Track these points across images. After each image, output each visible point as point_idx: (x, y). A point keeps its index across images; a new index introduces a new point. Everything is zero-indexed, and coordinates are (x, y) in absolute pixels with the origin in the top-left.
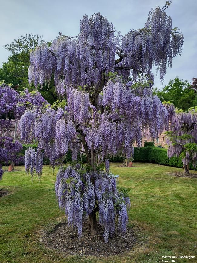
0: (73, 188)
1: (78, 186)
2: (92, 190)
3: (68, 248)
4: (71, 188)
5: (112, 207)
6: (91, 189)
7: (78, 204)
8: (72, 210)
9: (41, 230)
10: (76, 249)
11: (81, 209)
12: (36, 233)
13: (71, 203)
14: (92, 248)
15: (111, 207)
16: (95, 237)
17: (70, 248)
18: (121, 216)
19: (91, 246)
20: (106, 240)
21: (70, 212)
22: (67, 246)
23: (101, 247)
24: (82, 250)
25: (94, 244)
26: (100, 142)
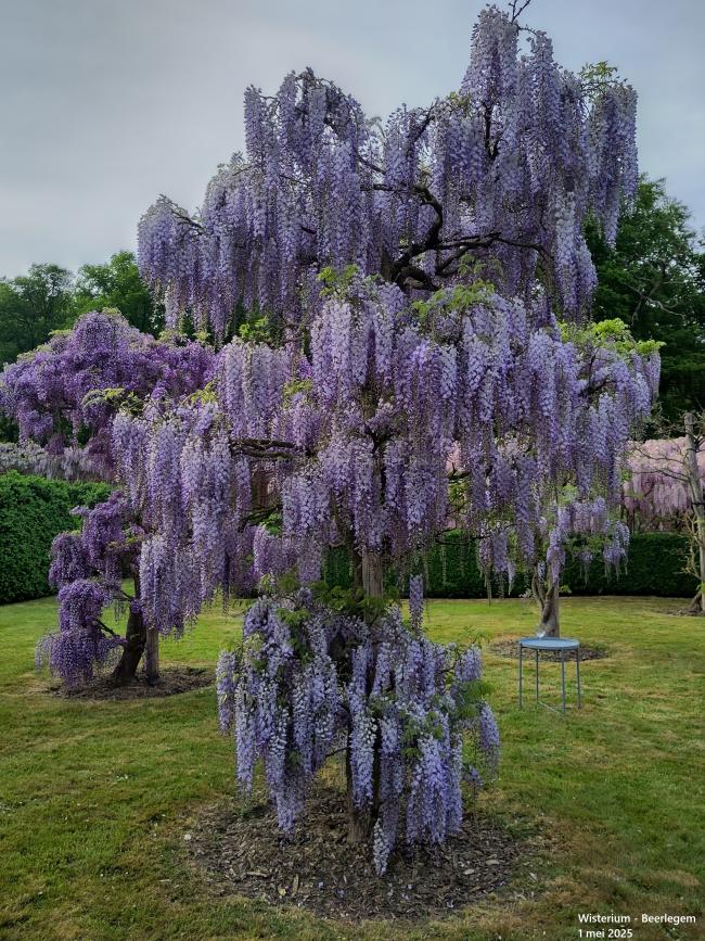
0: (255, 669)
1: (275, 662)
2: (325, 681)
3: (252, 873)
4: (250, 670)
5: (390, 746)
6: (321, 678)
7: (266, 726)
8: (248, 742)
9: (210, 808)
10: (273, 879)
11: (279, 744)
13: (245, 720)
14: (321, 884)
15: (387, 747)
17: (258, 874)
18: (420, 782)
19: (322, 877)
21: (242, 752)
22: (252, 865)
23: (356, 884)
24: (291, 887)
25: (336, 873)
26: (320, 512)
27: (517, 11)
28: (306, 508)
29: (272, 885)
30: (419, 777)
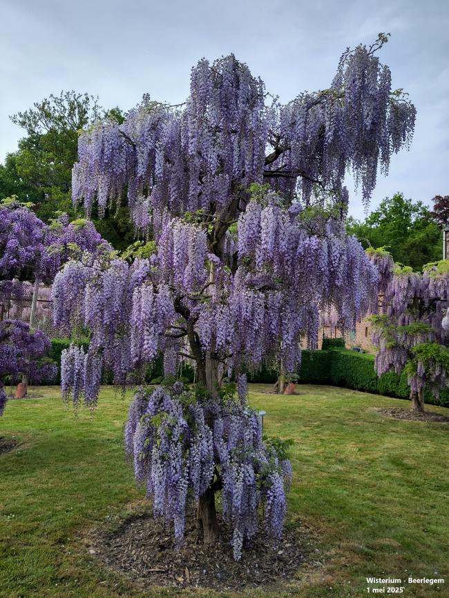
0: (166, 436)
1: (177, 431)
2: (208, 442)
3: (152, 570)
4: (162, 437)
5: (251, 480)
6: (205, 439)
7: (176, 473)
8: (163, 484)
9: (92, 530)
10: (170, 572)
11: (184, 483)
12: (82, 536)
13: (161, 469)
14: (205, 571)
15: (249, 481)
16: (213, 547)
17: (157, 570)
18: (272, 501)
19: (203, 566)
20: (237, 554)
21: (158, 490)
22: (149, 565)
23: (225, 568)
24: (184, 575)
25: (211, 563)
26: (229, 336)
27: (372, 51)
28: (222, 333)
29: (171, 576)
30: (271, 498)
